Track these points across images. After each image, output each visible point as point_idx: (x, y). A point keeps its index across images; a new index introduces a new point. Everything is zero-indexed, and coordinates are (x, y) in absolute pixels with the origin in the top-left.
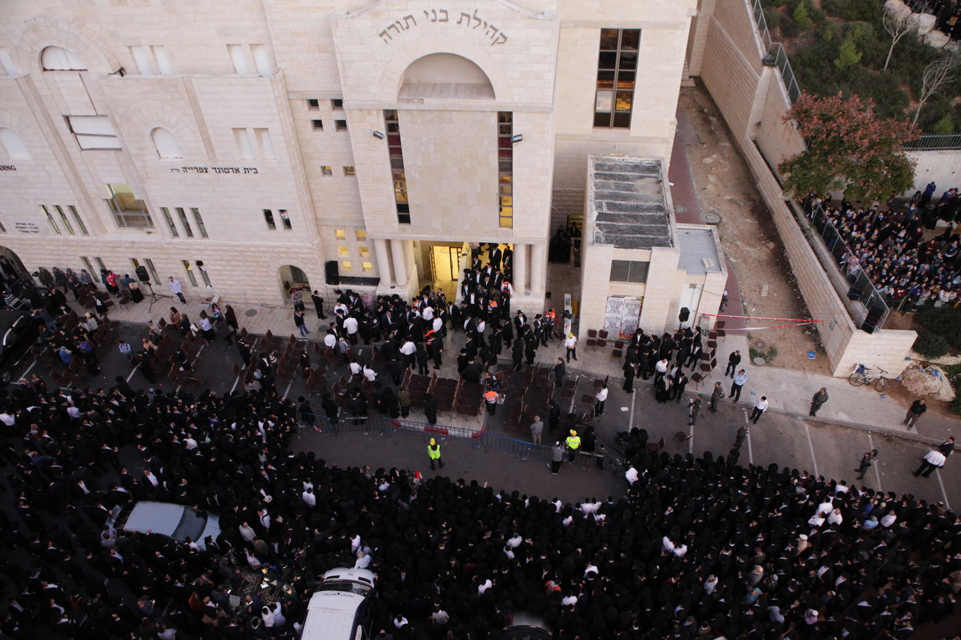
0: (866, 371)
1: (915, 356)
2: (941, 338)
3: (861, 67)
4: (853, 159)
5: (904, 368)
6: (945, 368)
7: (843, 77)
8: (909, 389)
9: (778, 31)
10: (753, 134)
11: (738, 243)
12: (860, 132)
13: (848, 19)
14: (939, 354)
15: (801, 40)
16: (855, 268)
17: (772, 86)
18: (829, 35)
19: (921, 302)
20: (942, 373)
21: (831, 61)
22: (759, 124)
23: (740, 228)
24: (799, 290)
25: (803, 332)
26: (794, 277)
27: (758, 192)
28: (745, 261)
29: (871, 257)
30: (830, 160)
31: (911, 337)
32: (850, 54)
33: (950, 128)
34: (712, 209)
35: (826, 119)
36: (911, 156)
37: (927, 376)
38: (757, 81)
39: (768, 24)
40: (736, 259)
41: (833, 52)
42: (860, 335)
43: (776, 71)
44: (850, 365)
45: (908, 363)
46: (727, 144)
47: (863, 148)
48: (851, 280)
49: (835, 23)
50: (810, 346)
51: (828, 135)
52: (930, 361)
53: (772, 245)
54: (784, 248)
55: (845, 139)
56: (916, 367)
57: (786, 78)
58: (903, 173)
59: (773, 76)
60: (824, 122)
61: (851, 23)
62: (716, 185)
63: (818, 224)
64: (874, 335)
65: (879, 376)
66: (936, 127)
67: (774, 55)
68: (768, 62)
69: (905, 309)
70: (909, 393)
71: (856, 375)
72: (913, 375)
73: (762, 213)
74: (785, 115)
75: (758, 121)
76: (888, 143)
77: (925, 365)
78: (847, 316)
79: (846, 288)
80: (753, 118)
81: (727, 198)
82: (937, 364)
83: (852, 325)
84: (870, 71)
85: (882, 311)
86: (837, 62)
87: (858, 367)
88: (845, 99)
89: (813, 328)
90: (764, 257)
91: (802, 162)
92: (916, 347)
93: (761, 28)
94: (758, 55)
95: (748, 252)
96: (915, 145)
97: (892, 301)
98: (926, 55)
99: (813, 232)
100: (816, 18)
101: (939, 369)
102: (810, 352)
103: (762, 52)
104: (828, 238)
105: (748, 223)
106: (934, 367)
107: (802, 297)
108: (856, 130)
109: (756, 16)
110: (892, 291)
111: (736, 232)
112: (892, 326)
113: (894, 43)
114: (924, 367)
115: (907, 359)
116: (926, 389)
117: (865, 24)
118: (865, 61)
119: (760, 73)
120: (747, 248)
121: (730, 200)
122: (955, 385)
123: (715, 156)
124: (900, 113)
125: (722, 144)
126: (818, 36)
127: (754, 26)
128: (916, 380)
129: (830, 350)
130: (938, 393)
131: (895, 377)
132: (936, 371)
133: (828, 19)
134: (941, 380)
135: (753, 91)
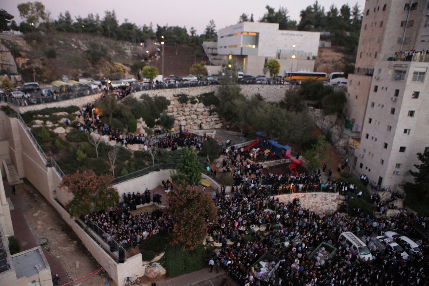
0: (130, 279)
1: (145, 263)
2: (150, 251)
3: (88, 158)
4: (94, 195)
5: (144, 269)
6: (158, 262)
7: (82, 163)
8: (150, 277)
9: (50, 152)
10: (54, 196)
11: (59, 248)
12: (90, 184)
13: (78, 142)
14: (153, 258)
15: (61, 154)
16: (109, 238)
17: (54, 175)
18: (71, 149)
19: (138, 241)
20: (158, 264)
21: (75, 159)
22: (55, 191)
23: (59, 240)
24: (93, 257)
25: (100, 275)
26: (89, 252)
27: (63, 221)
28: (64, 255)
29: (114, 231)
30: (84, 198)
31: (139, 257)
32: (81, 155)
33: (127, 172)
34: (42, 237)
35: (76, 183)
36: (115, 186)
37: (153, 268)
38: (46, 174)
39: (45, 150)
40: (60, 255)
41: (75, 156)
42: (120, 266)
43: (54, 168)
44: (123, 280)
45: (145, 267)
46: (45, 204)
47: (94, 190)
48: (109, 243)
49: (73, 144)
50: (105, 280)
51: (79, 189)
52: (152, 262)
53: (75, 242)
54: (81, 241)
55: (86, 188)
56: (148, 267)
57: (58, 170)
58: (114, 193)
59: (53, 171)
60: (75, 184)
61: (80, 143)
62: (42, 225)
63: (89, 225)
64: (125, 263)
65: (136, 278)
66: (122, 173)
67: (50, 162)
68: (49, 165)
69: (134, 245)
70: (150, 278)
71: (127, 283)
72: (148, 270)
73: (67, 230)
74: (59, 185)
75: (54, 190)
76: (103, 185)
77: (151, 264)
78: (113, 260)
79: (108, 247)
80: (51, 190)
81: (49, 228)
82: (155, 262)
83: (115, 263)
84: (93, 159)
85: (124, 252)
86: (77, 159)
87: (126, 279)
88: (81, 172)
89: (104, 271)
90: (73, 249)
91: (73, 203)
92: (144, 259)
93: (41, 152)
94: (43, 163)
95: (65, 250)
96: (117, 181)
97: (127, 246)
98: (110, 148)
99: (89, 229)
100: (65, 144)
101: (156, 263)
102: (106, 283)
103: (45, 162)
104: (96, 230)
105: (62, 236)
106: (154, 263)
107: (95, 259)
108: (89, 183)
109: (38, 147)
110: (126, 242)
111: (57, 243)
112: (132, 255)
113: (97, 147)
114: (151, 265)
115: (143, 265)
116: (155, 273)
117: (85, 142)
118: (89, 156)
119: (47, 171)
120: (64, 248)
121: (51, 229)
122: (164, 266)
123: (39, 211)
124: (109, 171)
125: (42, 205)
126: (67, 151)
127: (38, 152)
128: (150, 272)
129: (113, 277)
130: (160, 273)
131: (143, 275)
132: (155, 265)
133: (71, 143)
134: (158, 267)
135: (46, 178)
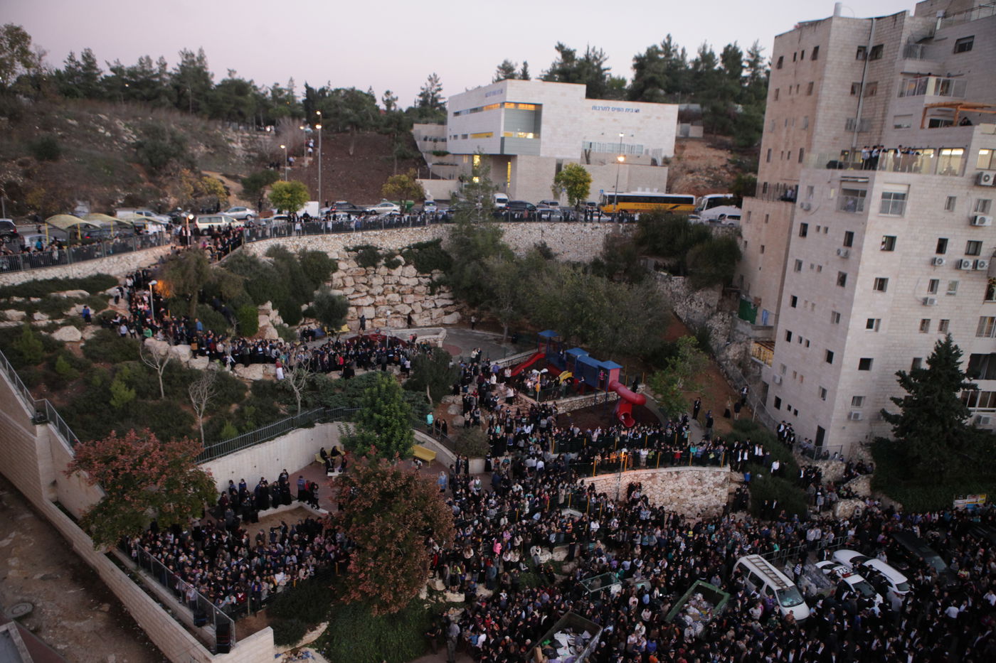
1: (282, 649)
2: (294, 621)
3: (140, 400)
4: (153, 489)
6: (312, 645)
7: (125, 413)
9: (44, 388)
10: (52, 495)
11: (64, 623)
12: (145, 463)
13: (114, 361)
14: (299, 636)
15: (72, 390)
16: (192, 593)
17: (53, 444)
18: (97, 380)
19: (264, 596)
20: (312, 651)
21: (107, 403)
22: (54, 483)
23: (63, 604)
24: (151, 642)
26: (141, 630)
27: (76, 555)
28: (77, 640)
29: (204, 574)
30: (128, 498)
31: (267, 635)
32: (122, 393)
33: (235, 432)
34: (19, 598)
35: (108, 461)
36: (205, 467)
38: (33, 442)
39: (29, 383)
40: (66, 643)
41: (106, 394)
43: (51, 427)
45: (280, 659)
46: (28, 515)
47: (154, 476)
48: (192, 606)
49: (101, 367)
51: (116, 475)
52: (297, 646)
53: (106, 607)
54: (121, 603)
55: (134, 473)
56: (289, 659)
57: (62, 430)
58: (205, 483)
59: (50, 433)
60: (107, 463)
61: (118, 365)
62: (20, 568)
63: (142, 562)
64: (233, 653)
66: (223, 434)
67: (44, 412)
68: (41, 419)
69: (255, 609)
73: (86, 578)
74: (66, 469)
75: (53, 480)
76: (178, 465)
77: (295, 652)
78: (201, 647)
79: (188, 614)
80: (45, 480)
81: (38, 576)
82: (305, 646)
83: (208, 653)
84: (151, 402)
85: (228, 625)
86: (113, 402)
88: (121, 435)
90: (101, 625)
91: (102, 509)
92: (278, 641)
93: (21, 388)
94: (27, 416)
95: (79, 627)
96: (211, 455)
97: (237, 611)
98: (194, 375)
99: (142, 573)
100: (81, 367)
101: (308, 649)
103: (29, 413)
104: (159, 574)
105: (71, 594)
106: (303, 650)
107: (156, 647)
108: (141, 461)
109: (12, 376)
110: (234, 600)
111: (58, 612)
112: (250, 632)
113: (161, 373)
114: (296, 655)
115: (277, 656)
117: (131, 363)
118: (141, 394)
119: (35, 434)
120: (77, 624)
121: (42, 578)
122: (326, 655)
123: (13, 535)
124: (191, 431)
125: (21, 518)
126: (87, 383)
127: (12, 387)
132: (307, 653)
133: (95, 365)
134: (313, 658)
135: (33, 451)
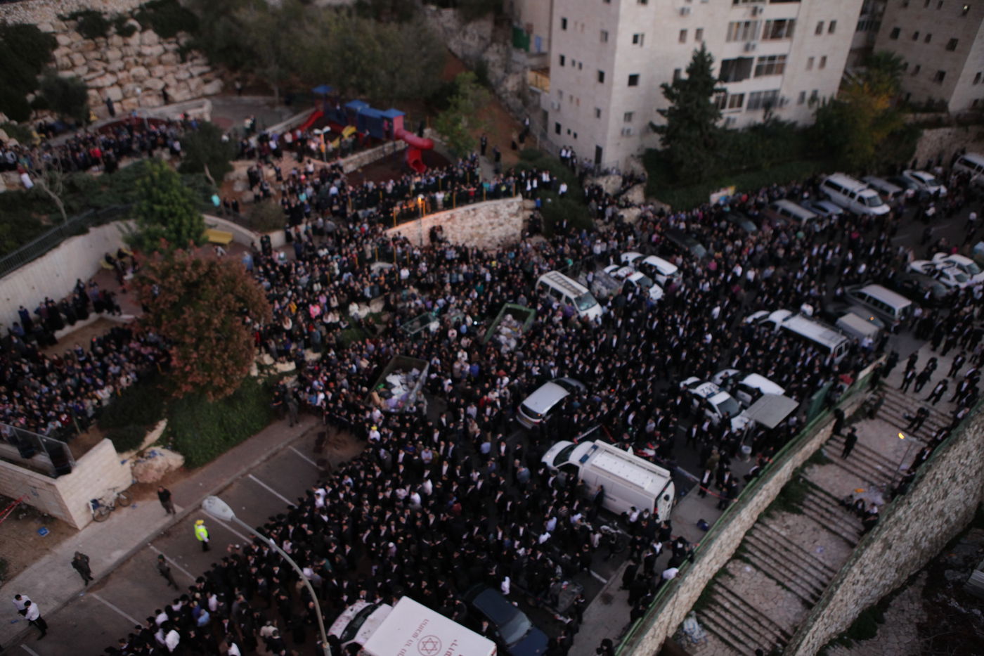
0: (101, 502)
1: (126, 456)
2: (130, 427)
5: (129, 471)
6: (157, 444)
8: (149, 481)
14: (141, 439)
16: (8, 430)
19: (90, 412)
20: (158, 449)
25: (17, 519)
31: (106, 447)
37: (149, 461)
42: (63, 483)
44: (83, 509)
45: (127, 465)
48: (12, 441)
50: (34, 525)
52: (142, 448)
56: (136, 462)
64: (75, 472)
65: (115, 495)
69: (84, 426)
70: (151, 485)
71: (97, 512)
72: (140, 469)
77: (141, 454)
78: (38, 476)
79: (13, 451)
82: (149, 446)
83: (48, 479)
85: (61, 448)
87: (91, 504)
89: (24, 507)
92: (120, 449)
97: (66, 433)
101: (153, 448)
102: (39, 531)
106: (149, 450)
110: (58, 424)
112: (86, 449)
114: (142, 456)
115: (123, 462)
116: (159, 470)
122: (175, 449)
128: (146, 471)
129: (55, 512)
130: (170, 466)
131: (130, 483)
132: (153, 452)
134: (161, 454)
